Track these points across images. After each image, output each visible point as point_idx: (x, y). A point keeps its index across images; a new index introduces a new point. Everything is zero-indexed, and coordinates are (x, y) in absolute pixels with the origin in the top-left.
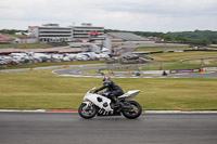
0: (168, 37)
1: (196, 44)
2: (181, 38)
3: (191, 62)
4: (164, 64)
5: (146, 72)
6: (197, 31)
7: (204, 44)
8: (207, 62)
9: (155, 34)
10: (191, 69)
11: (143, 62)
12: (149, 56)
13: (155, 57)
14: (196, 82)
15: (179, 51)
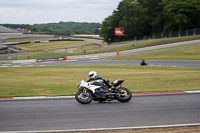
0: (34, 29)
2: (47, 29)
3: (56, 51)
4: (31, 54)
5: (14, 62)
6: (61, 23)
7: (68, 34)
8: (70, 51)
9: (23, 26)
10: (56, 58)
11: (12, 52)
12: (17, 46)
13: (23, 47)
14: (61, 70)
15: (45, 41)
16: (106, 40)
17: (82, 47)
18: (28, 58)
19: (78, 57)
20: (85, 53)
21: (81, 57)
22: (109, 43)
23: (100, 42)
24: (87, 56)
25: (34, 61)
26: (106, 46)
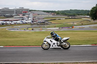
0: (58, 13)
1: (71, 16)
2: (64, 13)
3: (68, 24)
4: (56, 25)
5: (48, 29)
6: (71, 10)
7: (74, 16)
8: (75, 24)
9: (52, 12)
10: (68, 27)
11: (47, 24)
12: (50, 21)
13: (52, 22)
14: (71, 33)
15: (63, 20)
16: (93, 19)
17: (81, 22)
18: (55, 27)
19: (79, 26)
20: (82, 25)
21: (80, 27)
23: (90, 19)
24: (83, 26)
25: (58, 28)
26: (92, 21)
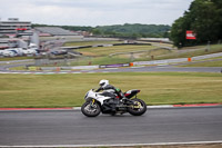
0: (97, 32)
2: (110, 32)
3: (121, 57)
4: (93, 59)
5: (74, 68)
6: (126, 25)
7: (134, 38)
8: (137, 56)
9: (84, 29)
10: (120, 64)
11: (72, 57)
12: (78, 51)
13: (84, 52)
15: (108, 47)
16: (176, 45)
17: (150, 51)
18: (90, 64)
19: (145, 63)
20: (152, 58)
21: (149, 63)
22: (180, 47)
23: (170, 46)
24: (155, 62)
25: (96, 67)
26: (176, 51)
